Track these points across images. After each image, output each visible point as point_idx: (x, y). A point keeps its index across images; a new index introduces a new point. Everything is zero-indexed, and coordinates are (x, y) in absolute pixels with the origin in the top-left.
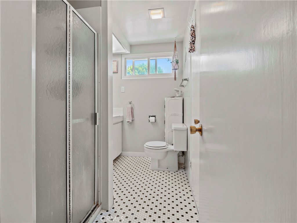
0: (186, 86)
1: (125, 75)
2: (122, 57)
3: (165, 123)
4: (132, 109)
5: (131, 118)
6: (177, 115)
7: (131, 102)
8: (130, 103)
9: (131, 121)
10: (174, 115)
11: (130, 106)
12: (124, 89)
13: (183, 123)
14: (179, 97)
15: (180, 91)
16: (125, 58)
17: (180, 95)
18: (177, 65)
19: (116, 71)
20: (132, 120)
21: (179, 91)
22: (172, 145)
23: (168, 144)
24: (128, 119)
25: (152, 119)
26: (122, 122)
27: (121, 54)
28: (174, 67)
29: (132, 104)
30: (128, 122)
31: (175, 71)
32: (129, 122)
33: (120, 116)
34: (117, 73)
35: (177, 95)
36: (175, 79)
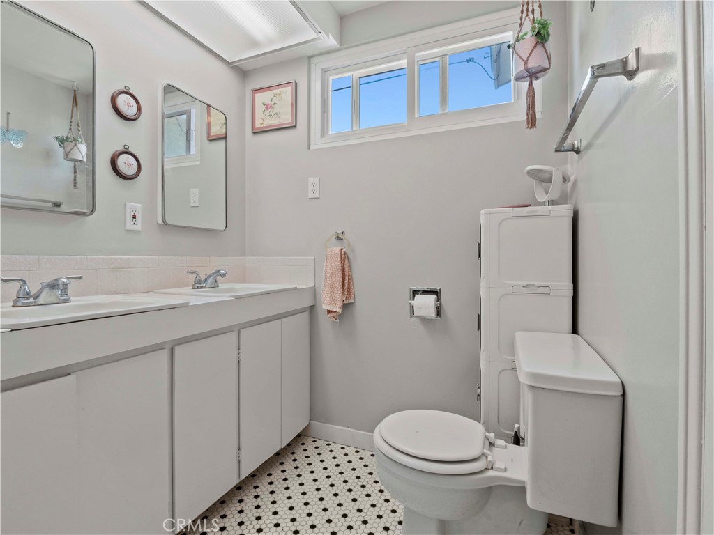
0: (589, 146)
1: (323, 133)
2: (313, 66)
3: (479, 328)
4: (344, 259)
5: (339, 298)
6: (541, 290)
7: (341, 236)
8: (339, 238)
9: (338, 309)
10: (525, 290)
11: (335, 250)
12: (317, 187)
13: (575, 330)
14: (552, 202)
15: (557, 178)
16: (324, 71)
17: (554, 195)
18: (539, 48)
19: (290, 121)
20: (346, 306)
21: (550, 180)
22: (517, 440)
23: (492, 435)
24: (330, 301)
25: (425, 304)
26: (312, 309)
27: (310, 58)
28: (526, 63)
29: (345, 240)
30: (329, 312)
31: (531, 84)
32: (332, 311)
33: (295, 289)
34: (295, 127)
35: (542, 198)
36: (532, 120)
